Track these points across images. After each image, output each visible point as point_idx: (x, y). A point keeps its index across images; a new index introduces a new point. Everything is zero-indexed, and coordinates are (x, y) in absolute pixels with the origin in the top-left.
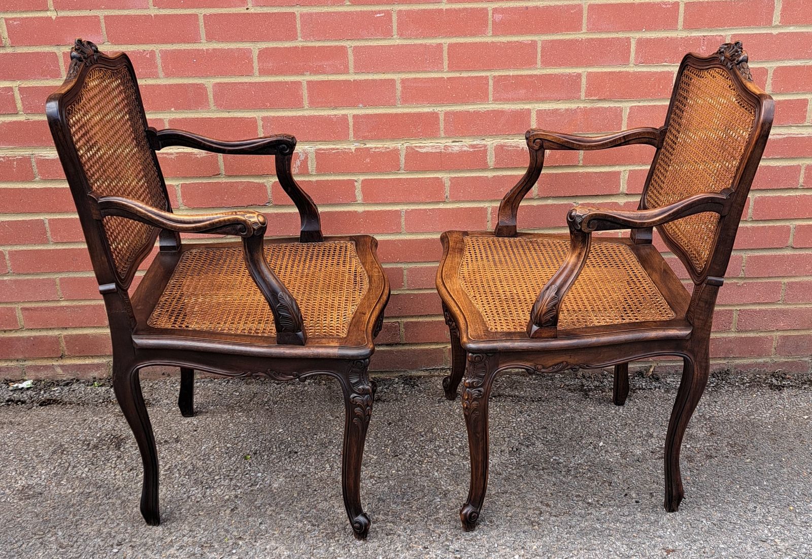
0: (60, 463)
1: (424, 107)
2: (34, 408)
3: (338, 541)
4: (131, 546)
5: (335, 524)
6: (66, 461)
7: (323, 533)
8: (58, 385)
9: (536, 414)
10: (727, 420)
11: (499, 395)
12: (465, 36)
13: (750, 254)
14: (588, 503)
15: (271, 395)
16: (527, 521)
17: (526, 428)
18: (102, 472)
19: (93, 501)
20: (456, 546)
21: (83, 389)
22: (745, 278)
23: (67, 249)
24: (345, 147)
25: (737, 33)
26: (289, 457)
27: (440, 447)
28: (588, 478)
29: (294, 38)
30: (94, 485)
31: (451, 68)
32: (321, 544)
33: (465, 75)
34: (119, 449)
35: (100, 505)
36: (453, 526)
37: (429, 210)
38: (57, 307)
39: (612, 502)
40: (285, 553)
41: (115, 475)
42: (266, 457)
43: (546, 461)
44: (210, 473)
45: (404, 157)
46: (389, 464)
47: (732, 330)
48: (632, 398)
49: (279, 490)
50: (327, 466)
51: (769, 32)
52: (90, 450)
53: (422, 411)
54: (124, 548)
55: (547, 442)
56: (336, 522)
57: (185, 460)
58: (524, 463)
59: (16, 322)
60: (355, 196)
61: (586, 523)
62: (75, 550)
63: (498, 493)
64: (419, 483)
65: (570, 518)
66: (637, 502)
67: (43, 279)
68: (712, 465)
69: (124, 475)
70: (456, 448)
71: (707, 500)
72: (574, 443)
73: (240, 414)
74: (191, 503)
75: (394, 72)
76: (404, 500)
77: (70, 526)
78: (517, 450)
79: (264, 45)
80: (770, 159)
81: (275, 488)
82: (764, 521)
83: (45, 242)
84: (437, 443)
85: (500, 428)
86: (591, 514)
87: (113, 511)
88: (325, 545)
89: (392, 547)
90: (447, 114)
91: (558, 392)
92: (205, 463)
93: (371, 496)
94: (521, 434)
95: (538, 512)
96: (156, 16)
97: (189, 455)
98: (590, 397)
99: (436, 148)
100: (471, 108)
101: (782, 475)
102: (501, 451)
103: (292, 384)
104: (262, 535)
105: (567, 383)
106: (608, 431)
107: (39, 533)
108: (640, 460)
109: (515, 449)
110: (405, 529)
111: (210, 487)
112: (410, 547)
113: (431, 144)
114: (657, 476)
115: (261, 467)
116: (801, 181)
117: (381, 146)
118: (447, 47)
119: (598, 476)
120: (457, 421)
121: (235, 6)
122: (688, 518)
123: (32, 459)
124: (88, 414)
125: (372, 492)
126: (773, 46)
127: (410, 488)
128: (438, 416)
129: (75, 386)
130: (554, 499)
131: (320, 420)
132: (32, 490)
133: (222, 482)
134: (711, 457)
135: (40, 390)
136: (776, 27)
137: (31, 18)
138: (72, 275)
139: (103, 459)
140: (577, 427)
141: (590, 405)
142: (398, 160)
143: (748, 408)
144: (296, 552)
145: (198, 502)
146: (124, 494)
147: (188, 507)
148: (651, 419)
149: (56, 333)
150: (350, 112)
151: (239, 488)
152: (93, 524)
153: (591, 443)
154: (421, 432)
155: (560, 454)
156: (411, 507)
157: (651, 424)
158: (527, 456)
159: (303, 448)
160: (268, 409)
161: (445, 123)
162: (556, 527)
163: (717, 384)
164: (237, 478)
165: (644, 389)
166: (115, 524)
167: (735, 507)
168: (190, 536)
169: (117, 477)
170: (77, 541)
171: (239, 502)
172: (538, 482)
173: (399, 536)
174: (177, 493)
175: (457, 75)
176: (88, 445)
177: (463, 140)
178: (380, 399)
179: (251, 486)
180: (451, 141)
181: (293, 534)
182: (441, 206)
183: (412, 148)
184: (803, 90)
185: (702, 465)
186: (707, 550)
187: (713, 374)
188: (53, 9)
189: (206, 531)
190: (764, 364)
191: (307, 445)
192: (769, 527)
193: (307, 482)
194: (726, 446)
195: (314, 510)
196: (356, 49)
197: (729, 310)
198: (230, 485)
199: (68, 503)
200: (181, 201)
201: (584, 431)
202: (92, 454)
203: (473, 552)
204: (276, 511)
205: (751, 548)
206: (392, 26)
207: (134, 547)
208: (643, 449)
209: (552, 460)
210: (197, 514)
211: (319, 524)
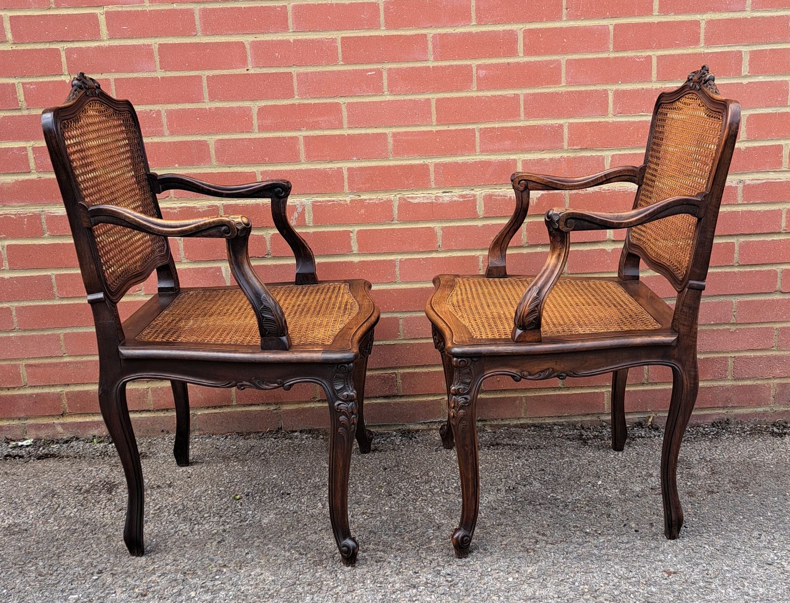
0: (50, 505)
1: (415, 159)
2: (31, 461)
3: (326, 567)
4: (111, 574)
5: (324, 553)
6: (56, 503)
7: (310, 560)
8: (57, 443)
9: (534, 459)
10: (729, 462)
11: (497, 444)
12: (452, 91)
13: (740, 299)
14: (586, 532)
15: (268, 448)
16: (522, 549)
17: (524, 471)
18: (91, 512)
19: (79, 536)
20: (448, 570)
21: (82, 445)
22: (738, 324)
23: (73, 304)
24: (340, 199)
26: (282, 498)
27: (435, 487)
28: (586, 511)
29: (291, 96)
30: (81, 523)
31: (440, 122)
32: (307, 570)
33: (452, 128)
34: (110, 493)
35: (85, 539)
36: (445, 553)
37: (423, 259)
38: (60, 363)
39: (611, 532)
40: (270, 578)
41: (104, 515)
42: (258, 498)
43: (543, 497)
44: (200, 512)
45: (397, 207)
46: (383, 502)
47: (729, 377)
48: (631, 445)
49: (269, 525)
50: (319, 504)
51: (739, 81)
52: (80, 494)
53: (419, 458)
54: (104, 575)
55: (544, 481)
56: (325, 551)
57: (176, 501)
58: (521, 499)
59: (20, 378)
60: (350, 247)
61: (583, 550)
62: (54, 577)
63: (493, 525)
64: (412, 518)
65: (566, 545)
66: (636, 531)
67: (48, 335)
68: (713, 499)
69: (112, 515)
70: (452, 488)
71: (709, 529)
72: (572, 482)
73: (235, 464)
74: (178, 537)
75: (386, 127)
76: (396, 532)
77: (52, 557)
78: (514, 488)
79: (263, 103)
80: (751, 204)
81: (264, 523)
82: (770, 546)
83: (52, 297)
84: (433, 484)
85: (497, 471)
86: (589, 541)
87: (98, 544)
88: (312, 571)
89: (381, 572)
90: (437, 165)
91: (557, 441)
92: (196, 503)
93: (362, 529)
94: (519, 476)
95: (533, 541)
96: (163, 78)
97: (180, 497)
98: (589, 444)
99: (427, 199)
100: (460, 159)
101: (787, 507)
102: (498, 490)
103: (290, 439)
104: (248, 563)
105: (566, 433)
106: (607, 472)
107: (20, 563)
108: (639, 495)
109: (511, 488)
110: (396, 557)
111: (198, 523)
112: (400, 572)
113: (422, 195)
114: (657, 509)
115: (252, 507)
116: (783, 224)
117: (375, 197)
118: (435, 102)
119: (597, 509)
120: (453, 466)
121: (236, 68)
122: (690, 544)
123: (22, 502)
124: (84, 466)
125: (364, 526)
126: (745, 95)
127: (403, 522)
128: (435, 462)
129: (74, 443)
130: (551, 529)
131: (316, 467)
132: (19, 527)
133: (212, 519)
134: (713, 492)
135: (40, 447)
136: (746, 76)
137: (47, 82)
138: (75, 330)
139: (93, 501)
140: (575, 469)
141: (589, 451)
142: (392, 211)
143: (749, 451)
144: (281, 577)
145: (184, 536)
146: (111, 530)
147: (174, 540)
148: (651, 462)
149: (58, 390)
150: (345, 165)
151: (228, 524)
152: (75, 555)
153: (590, 482)
154: (416, 476)
155: (557, 492)
156: (403, 538)
157: (650, 466)
158: (524, 494)
159: (296, 490)
160: (264, 459)
161: (436, 174)
162: (552, 554)
163: (717, 432)
164: (227, 515)
165: (643, 437)
166: (98, 555)
167: (738, 535)
168: (174, 565)
169: (106, 516)
170: (57, 570)
171: (227, 535)
172: (535, 515)
173: (389, 562)
174: (164, 529)
175: (445, 128)
176: (80, 490)
177: (453, 191)
178: (377, 450)
179: (240, 522)
180: (441, 191)
181: (279, 562)
182: (434, 255)
183: (404, 199)
184: (777, 136)
185: (704, 500)
186: (710, 572)
187: (713, 424)
188: (67, 73)
189: (190, 560)
190: (764, 414)
191: (300, 488)
192: (775, 552)
193: (298, 518)
194: (728, 483)
195: (303, 542)
196: (349, 105)
197: (723, 357)
198: (219, 521)
199: (53, 538)
200: (183, 254)
201: (582, 472)
202: (82, 497)
203: (465, 576)
204: (264, 542)
205: (757, 570)
206: (382, 84)
207: (115, 574)
208: (643, 487)
209: (549, 497)
210: (183, 546)
211: (306, 553)
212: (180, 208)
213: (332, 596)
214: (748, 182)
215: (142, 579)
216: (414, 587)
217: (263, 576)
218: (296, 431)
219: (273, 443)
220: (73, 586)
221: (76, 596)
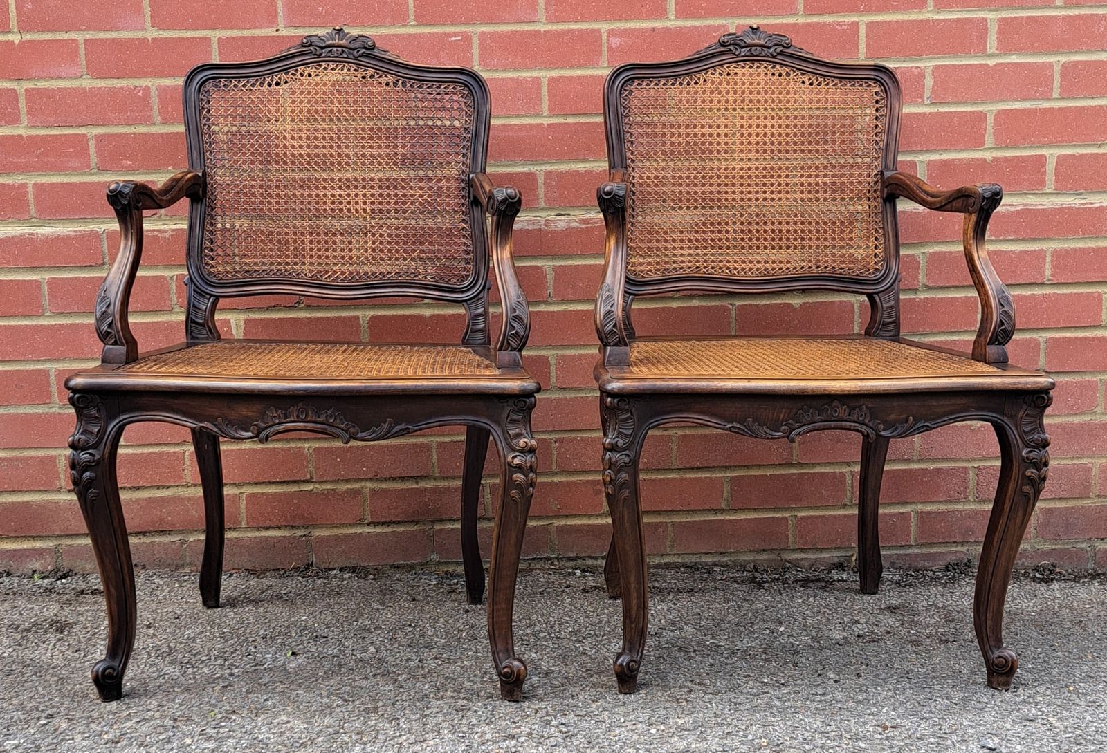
1: (516, 165)
3: (382, 715)
12: (571, 67)
14: (763, 683)
16: (670, 699)
18: (33, 653)
20: (562, 720)
21: (16, 581)
25: (940, 63)
26: (316, 641)
27: (540, 632)
28: (762, 659)
30: (19, 664)
31: (553, 113)
32: (356, 718)
33: (571, 120)
34: (62, 632)
35: (26, 681)
39: (799, 682)
40: (301, 727)
43: (699, 644)
44: (194, 655)
47: (969, 498)
49: (297, 670)
51: (984, 62)
52: (16, 633)
54: (56, 721)
57: (159, 643)
58: (666, 645)
61: (759, 701)
65: (734, 695)
66: (836, 682)
68: (948, 649)
70: (565, 632)
71: (943, 681)
72: (741, 628)
74: (163, 681)
78: (656, 634)
80: (1001, 241)
81: (290, 667)
84: (536, 628)
86: (767, 692)
87: (45, 687)
88: (362, 719)
89: (464, 721)
90: (548, 175)
91: (718, 584)
92: (189, 646)
94: (663, 620)
96: (154, 40)
97: (164, 639)
98: (766, 588)
99: (533, 223)
100: (581, 167)
103: (325, 579)
104: (267, 710)
105: (731, 575)
106: (793, 618)
108: (840, 644)
110: (485, 705)
111: (193, 666)
112: (492, 722)
113: (527, 218)
115: (272, 650)
116: (1048, 272)
118: (547, 82)
119: (778, 658)
121: (260, 27)
124: (20, 602)
125: (437, 671)
126: (991, 81)
128: (540, 605)
129: (4, 579)
130: (711, 678)
131: (364, 609)
133: (212, 663)
136: (993, 55)
138: (13, 411)
139: (36, 641)
144: (317, 725)
145: (173, 680)
147: (158, 684)
153: (767, 628)
161: (546, 188)
162: (714, 704)
163: (954, 577)
164: (235, 658)
166: (46, 699)
168: (158, 711)
169: (55, 657)
171: (236, 680)
173: (476, 712)
174: (143, 672)
175: (561, 120)
177: (572, 213)
178: (454, 591)
180: (554, 213)
181: (314, 709)
182: (542, 308)
184: (1038, 143)
185: (934, 649)
186: (944, 727)
187: (947, 568)
189: (183, 705)
195: (349, 688)
197: (962, 468)
198: (224, 665)
200: (175, 300)
201: (756, 617)
202: (19, 637)
203: (587, 727)
204: (291, 688)
206: (472, 54)
207: (72, 720)
208: (845, 634)
209: (708, 643)
210: (171, 690)
211: (353, 701)
212: (173, 230)
213: (393, 745)
215: (112, 725)
216: (513, 738)
217: (291, 724)
218: (334, 569)
219: (300, 582)
220: (11, 732)
221: (15, 742)
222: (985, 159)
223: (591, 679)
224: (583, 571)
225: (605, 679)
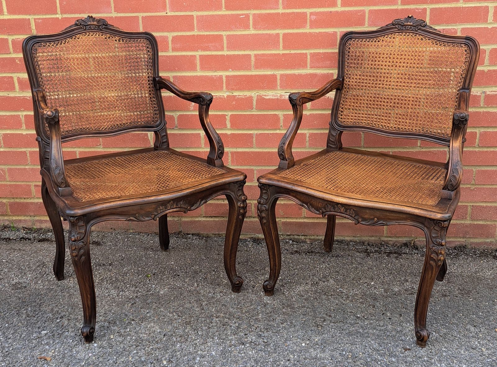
0: (40, 272)
1: (268, 71)
2: (35, 242)
3: (192, 326)
4: (68, 319)
7: (184, 321)
9: (333, 264)
11: (312, 252)
12: (293, 28)
13: (479, 168)
14: (357, 317)
16: (314, 324)
17: (325, 271)
19: (53, 293)
22: (475, 185)
24: (221, 95)
25: (464, 27)
26: (174, 278)
28: (360, 302)
29: (193, 30)
31: (285, 48)
32: (181, 327)
33: (293, 52)
35: (56, 295)
37: (270, 134)
39: (373, 318)
40: (158, 330)
41: (70, 280)
42: (160, 276)
43: (334, 291)
44: (125, 284)
45: (255, 101)
47: (468, 219)
48: (398, 259)
49: (163, 295)
50: (196, 284)
51: (486, 26)
53: (261, 258)
54: (64, 320)
55: (337, 280)
56: (193, 316)
57: (112, 275)
58: (320, 291)
59: (31, 193)
60: (226, 124)
61: (353, 329)
62: (35, 319)
63: (299, 307)
64: (250, 298)
65: (343, 324)
66: (389, 318)
68: (445, 300)
71: (438, 321)
72: (354, 282)
73: (150, 253)
74: (109, 299)
75: (250, 50)
76: (239, 307)
77: (36, 306)
78: (317, 283)
79: (175, 34)
80: (489, 107)
81: (161, 294)
82: (476, 336)
85: (308, 270)
86: (358, 323)
87: (63, 299)
89: (225, 332)
90: (282, 76)
91: (350, 253)
92: (123, 277)
93: (218, 303)
94: (321, 275)
95: (322, 320)
96: (116, 17)
97: (115, 272)
98: (371, 256)
99: (275, 96)
100: (296, 72)
101: (493, 310)
102: (306, 283)
104: (147, 319)
105: (357, 248)
106: (379, 276)
107: (17, 308)
108: (396, 294)
109: (315, 283)
111: (123, 291)
112: (236, 333)
113: (272, 94)
114: (407, 305)
115: (155, 282)
117: (242, 94)
119: (367, 302)
121: (160, 12)
123: (25, 269)
125: (220, 300)
126: (489, 35)
127: (243, 300)
130: (335, 313)
131: (198, 259)
132: (21, 285)
133: (131, 289)
134: (446, 296)
135: (41, 234)
136: (490, 23)
137: (48, 18)
140: (358, 273)
141: (370, 261)
142: (252, 103)
143: (476, 269)
145: (113, 298)
146: (72, 291)
147: (107, 301)
148: (409, 271)
150: (224, 74)
151: (140, 293)
152: (50, 305)
153: (366, 282)
154: (257, 270)
155: (344, 288)
156: (242, 311)
157: (408, 274)
158: (322, 287)
159: (183, 273)
160: (168, 251)
161: (281, 81)
162: (333, 330)
163: (457, 254)
164: (140, 287)
166: (62, 307)
167: (457, 327)
169: (71, 281)
170: (38, 314)
171: (138, 300)
173: (231, 326)
175: (288, 52)
177: (292, 92)
179: (147, 292)
180: (284, 92)
181: (165, 320)
182: (278, 132)
183: (260, 96)
185: (439, 300)
186: (433, 351)
187: (455, 248)
188: (60, 13)
189: (114, 314)
190: (491, 243)
191: (186, 272)
192: (479, 340)
193: (181, 292)
194: (457, 290)
195: (182, 308)
196: (228, 36)
197: (465, 205)
198: (135, 290)
199: (39, 293)
201: (363, 275)
203: (276, 340)
204: (159, 306)
205: (464, 352)
206: (249, 23)
207: (70, 320)
208: (400, 288)
209: (338, 290)
210: (111, 305)
211: (182, 316)
214: (488, 93)
216: (243, 344)
217: (154, 328)
218: (190, 234)
219: (175, 240)
220: (45, 325)
221: (46, 332)
222: (484, 71)
223: (283, 310)
224: (293, 241)
225: (289, 310)
